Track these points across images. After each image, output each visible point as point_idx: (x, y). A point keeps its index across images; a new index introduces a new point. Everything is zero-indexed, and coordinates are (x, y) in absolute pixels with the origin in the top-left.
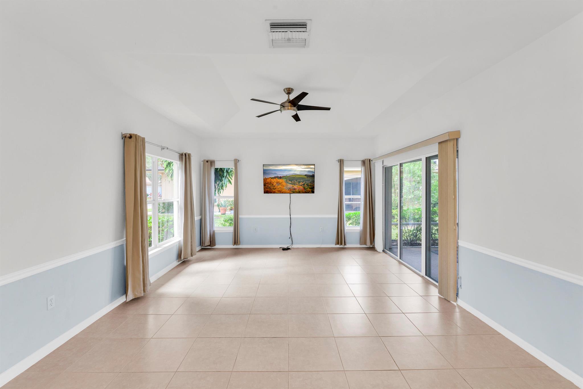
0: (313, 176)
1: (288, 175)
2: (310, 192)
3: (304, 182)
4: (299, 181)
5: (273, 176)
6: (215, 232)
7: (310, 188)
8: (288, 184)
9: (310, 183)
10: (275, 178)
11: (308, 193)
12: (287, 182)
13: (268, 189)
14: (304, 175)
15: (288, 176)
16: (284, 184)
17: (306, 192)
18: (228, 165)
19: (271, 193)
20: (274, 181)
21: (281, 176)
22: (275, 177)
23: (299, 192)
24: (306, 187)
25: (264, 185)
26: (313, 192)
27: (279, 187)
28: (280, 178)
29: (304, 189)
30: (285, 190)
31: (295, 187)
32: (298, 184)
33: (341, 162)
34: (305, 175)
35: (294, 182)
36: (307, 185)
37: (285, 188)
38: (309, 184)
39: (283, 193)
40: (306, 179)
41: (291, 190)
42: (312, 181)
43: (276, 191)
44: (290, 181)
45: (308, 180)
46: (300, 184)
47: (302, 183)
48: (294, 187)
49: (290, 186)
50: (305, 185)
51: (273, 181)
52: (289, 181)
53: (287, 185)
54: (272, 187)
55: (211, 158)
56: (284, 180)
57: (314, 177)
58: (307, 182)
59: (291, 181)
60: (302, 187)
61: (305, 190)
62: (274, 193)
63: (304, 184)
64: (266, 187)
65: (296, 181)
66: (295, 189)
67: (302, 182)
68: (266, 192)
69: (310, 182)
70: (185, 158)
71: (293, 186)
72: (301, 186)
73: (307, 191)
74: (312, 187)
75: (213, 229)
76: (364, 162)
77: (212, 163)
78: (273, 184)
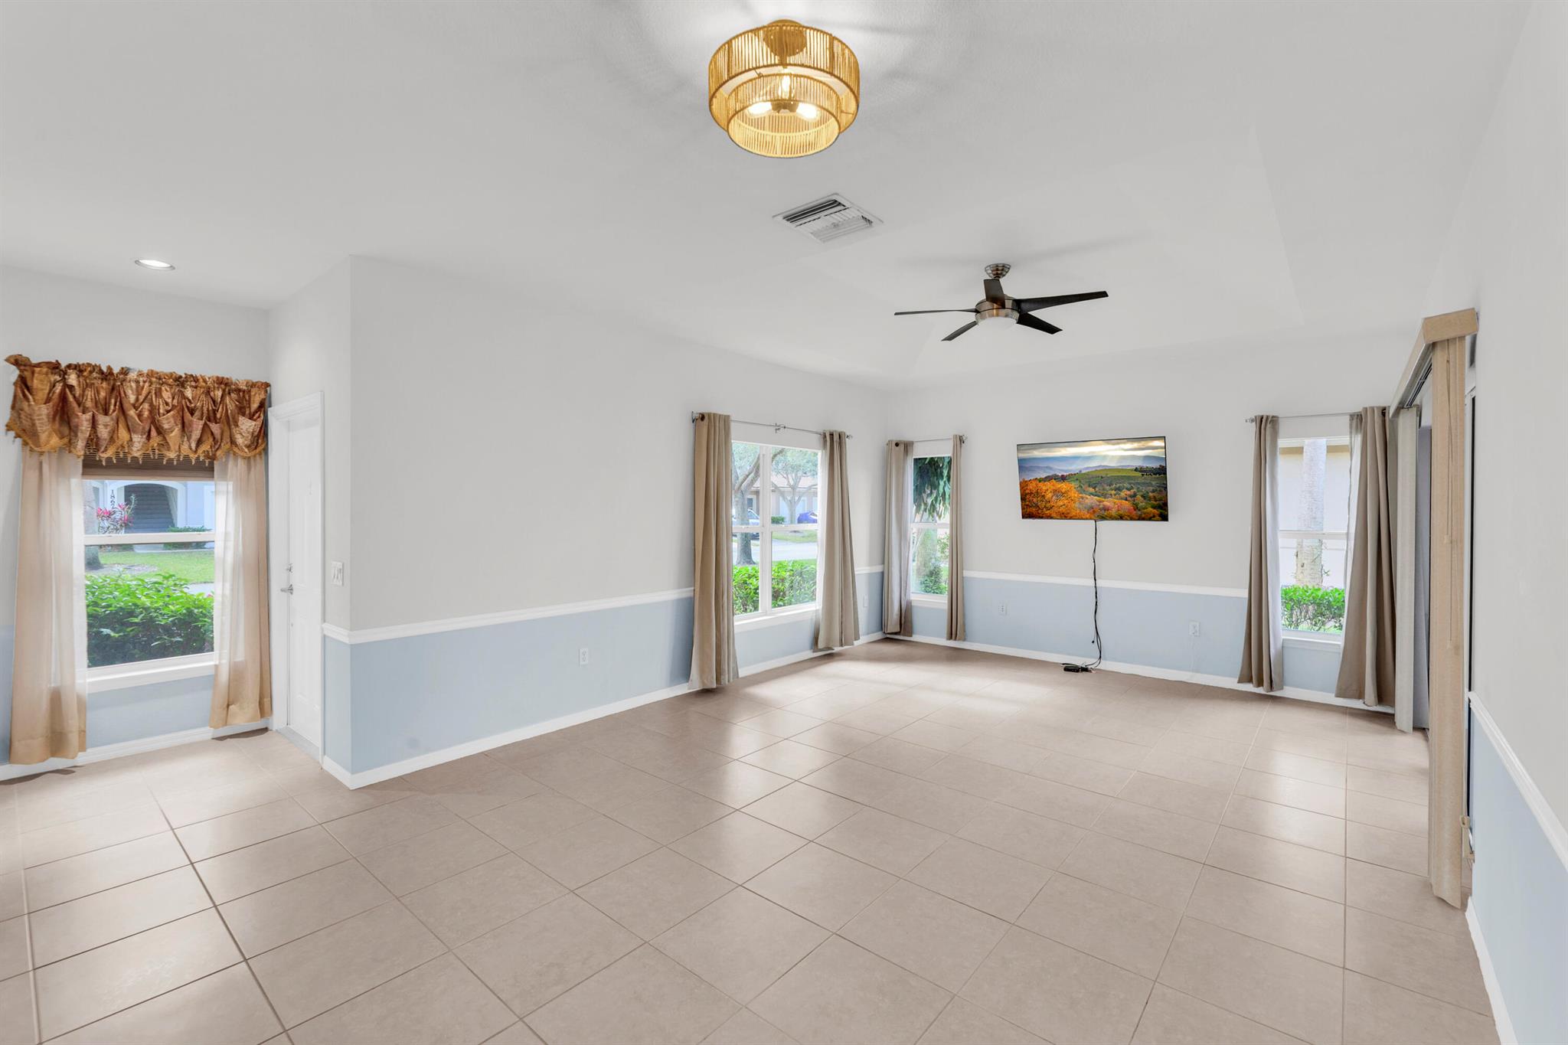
0: (1162, 471)
1: (1083, 472)
2: (1154, 516)
3: (1132, 488)
4: (1118, 485)
5: (1043, 476)
6: (913, 604)
7: (1154, 507)
8: (1084, 495)
9: (1153, 491)
10: (1048, 479)
11: (1150, 519)
12: (1081, 490)
13: (1033, 507)
14: (1132, 470)
15: (1084, 474)
16: (1074, 494)
17: (1141, 518)
18: (941, 450)
19: (1042, 518)
20: (1046, 487)
21: (1065, 474)
22: (1049, 476)
23: (1121, 518)
24: (1142, 504)
25: (1023, 499)
26: (1164, 518)
27: (1061, 503)
28: (1063, 478)
29: (1136, 507)
30: (1078, 511)
31: (1107, 503)
32: (1115, 495)
33: (1266, 426)
34: (1136, 470)
35: (1104, 490)
36: (1142, 496)
37: (1077, 505)
38: (1151, 494)
39: (1071, 518)
40: (1141, 480)
41: (1094, 512)
42: (1159, 487)
43: (1054, 515)
44: (1089, 486)
45: (1144, 483)
46: (1123, 494)
47: (1128, 493)
48: (1105, 503)
49: (1091, 500)
50: (1139, 497)
51: (1044, 488)
52: (1087, 485)
53: (1082, 498)
54: (1042, 505)
55: (907, 437)
56: (1075, 485)
57: (1165, 474)
58: (1144, 489)
59: (1094, 488)
60: (1127, 505)
61: (1139, 513)
62: (1050, 517)
63: (1134, 495)
64: (1027, 503)
65: (1108, 488)
66: (1106, 509)
67: (1129, 490)
68: (1027, 515)
69: (1151, 488)
70: (834, 443)
71: (1100, 502)
72: (1126, 500)
73: (1143, 516)
74: (1161, 503)
75: (907, 598)
76: (1358, 420)
77: (907, 446)
78: (1043, 496)
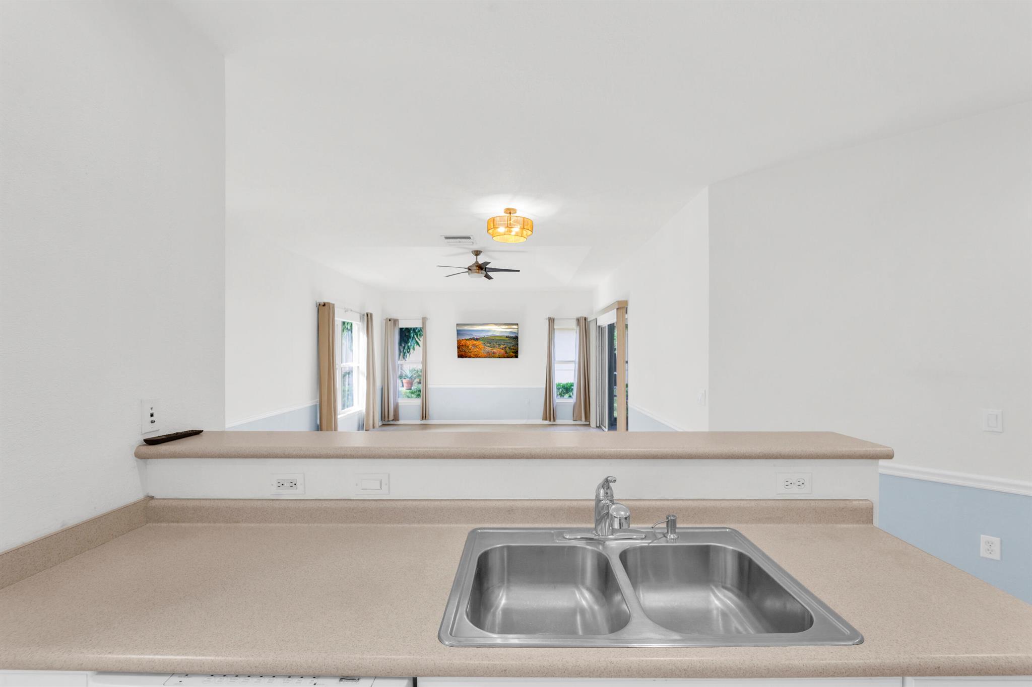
0: (516, 338)
2: (513, 356)
3: (505, 344)
4: (499, 343)
5: (468, 338)
7: (513, 353)
9: (513, 346)
10: (471, 339)
11: (511, 357)
12: (484, 344)
13: (463, 352)
14: (505, 337)
15: (486, 338)
16: (481, 346)
17: (508, 357)
18: (415, 324)
19: (466, 357)
20: (470, 343)
21: (478, 337)
23: (500, 357)
24: (508, 351)
25: (458, 348)
26: (517, 357)
27: (476, 350)
28: (477, 339)
29: (506, 352)
30: (483, 354)
31: (495, 350)
32: (498, 347)
33: (551, 321)
34: (507, 337)
36: (509, 348)
37: (482, 351)
39: (480, 357)
40: (508, 341)
41: (489, 354)
42: (515, 344)
43: (472, 355)
44: (488, 343)
45: (510, 343)
46: (501, 347)
49: (488, 349)
50: (507, 348)
51: (468, 343)
53: (485, 348)
54: (467, 351)
55: (394, 316)
56: (481, 342)
57: (518, 339)
58: (509, 345)
59: (490, 344)
60: (503, 351)
61: (507, 355)
62: (470, 357)
63: (505, 348)
64: (460, 350)
65: (495, 344)
66: (494, 353)
67: (503, 345)
68: (460, 356)
70: (368, 318)
71: (492, 350)
72: (502, 349)
74: (515, 350)
75: (397, 401)
76: (578, 321)
77: (395, 322)
78: (468, 347)
